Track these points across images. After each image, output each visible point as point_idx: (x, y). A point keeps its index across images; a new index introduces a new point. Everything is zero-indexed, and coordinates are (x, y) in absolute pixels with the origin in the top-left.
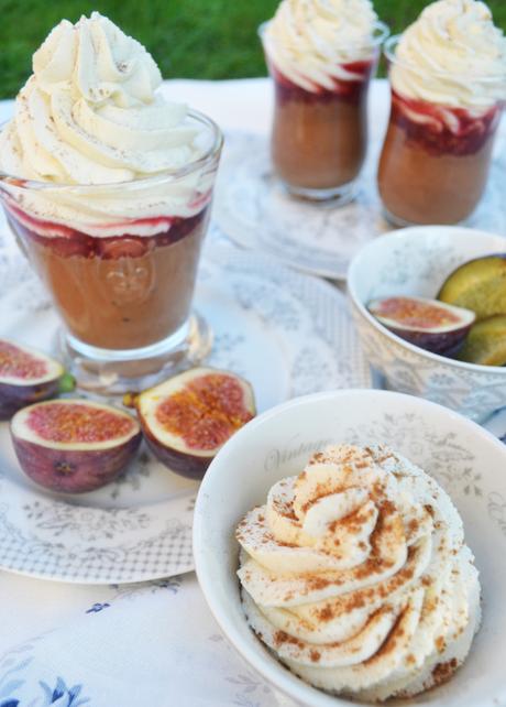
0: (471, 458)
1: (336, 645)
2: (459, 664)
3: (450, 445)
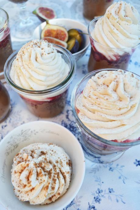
0: (30, 129)
1: (59, 188)
2: (70, 160)
3: (24, 132)
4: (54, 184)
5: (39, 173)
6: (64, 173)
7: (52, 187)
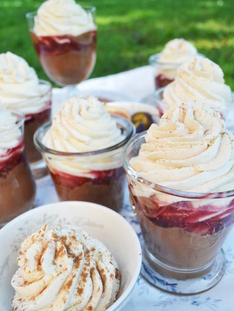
0: (57, 216)
1: (91, 298)
2: (118, 268)
3: (47, 219)
4: (83, 283)
5: (58, 250)
6: (103, 270)
7: (78, 288)
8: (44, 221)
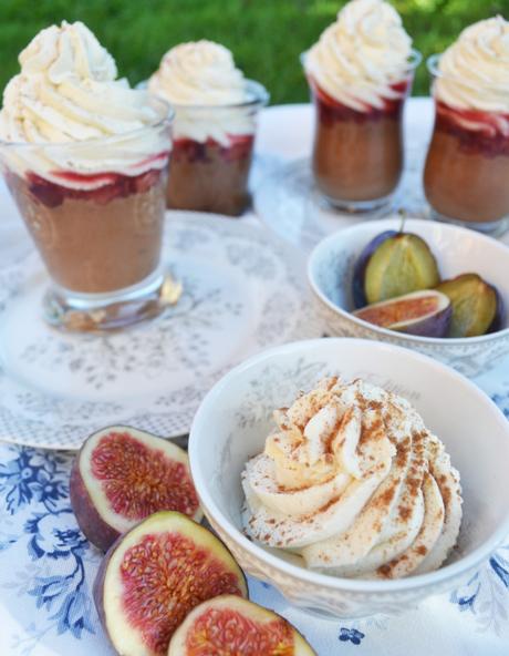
1: (421, 531)
3: (306, 368)
4: (411, 497)
5: (369, 425)
6: (444, 478)
7: (400, 507)
8: (299, 371)
